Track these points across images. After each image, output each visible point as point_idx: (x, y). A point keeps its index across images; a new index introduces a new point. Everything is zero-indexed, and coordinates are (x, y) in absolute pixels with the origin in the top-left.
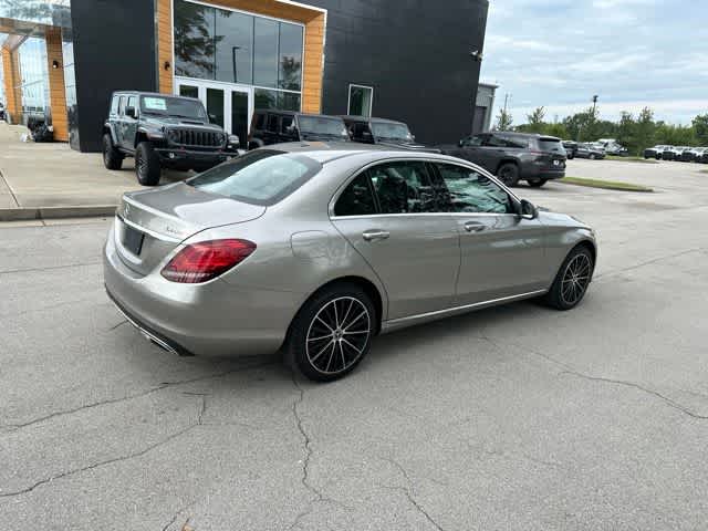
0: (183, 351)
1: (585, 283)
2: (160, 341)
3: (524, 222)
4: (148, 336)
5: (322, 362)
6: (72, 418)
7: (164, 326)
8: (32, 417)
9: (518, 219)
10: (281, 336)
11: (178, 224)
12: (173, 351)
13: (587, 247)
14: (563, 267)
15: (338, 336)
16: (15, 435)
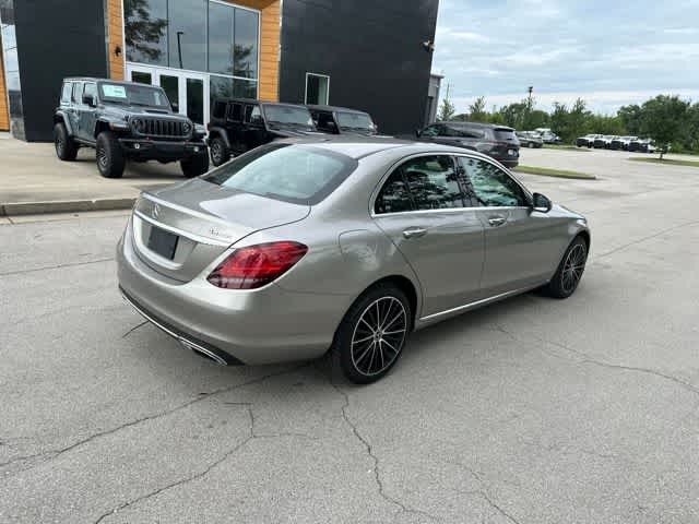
0: (232, 361)
1: (580, 271)
2: (204, 350)
3: (534, 214)
4: (191, 344)
5: (364, 365)
6: (114, 438)
7: (210, 335)
8: (70, 441)
9: (529, 212)
10: (328, 340)
11: (219, 226)
12: (220, 361)
13: (584, 236)
14: (565, 256)
15: (378, 336)
16: (58, 462)
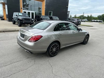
0: (31, 53)
1: (88, 40)
4: (26, 50)
6: (14, 64)
7: (29, 49)
8: (8, 64)
9: (79, 31)
10: (46, 50)
13: (88, 35)
15: (54, 50)
